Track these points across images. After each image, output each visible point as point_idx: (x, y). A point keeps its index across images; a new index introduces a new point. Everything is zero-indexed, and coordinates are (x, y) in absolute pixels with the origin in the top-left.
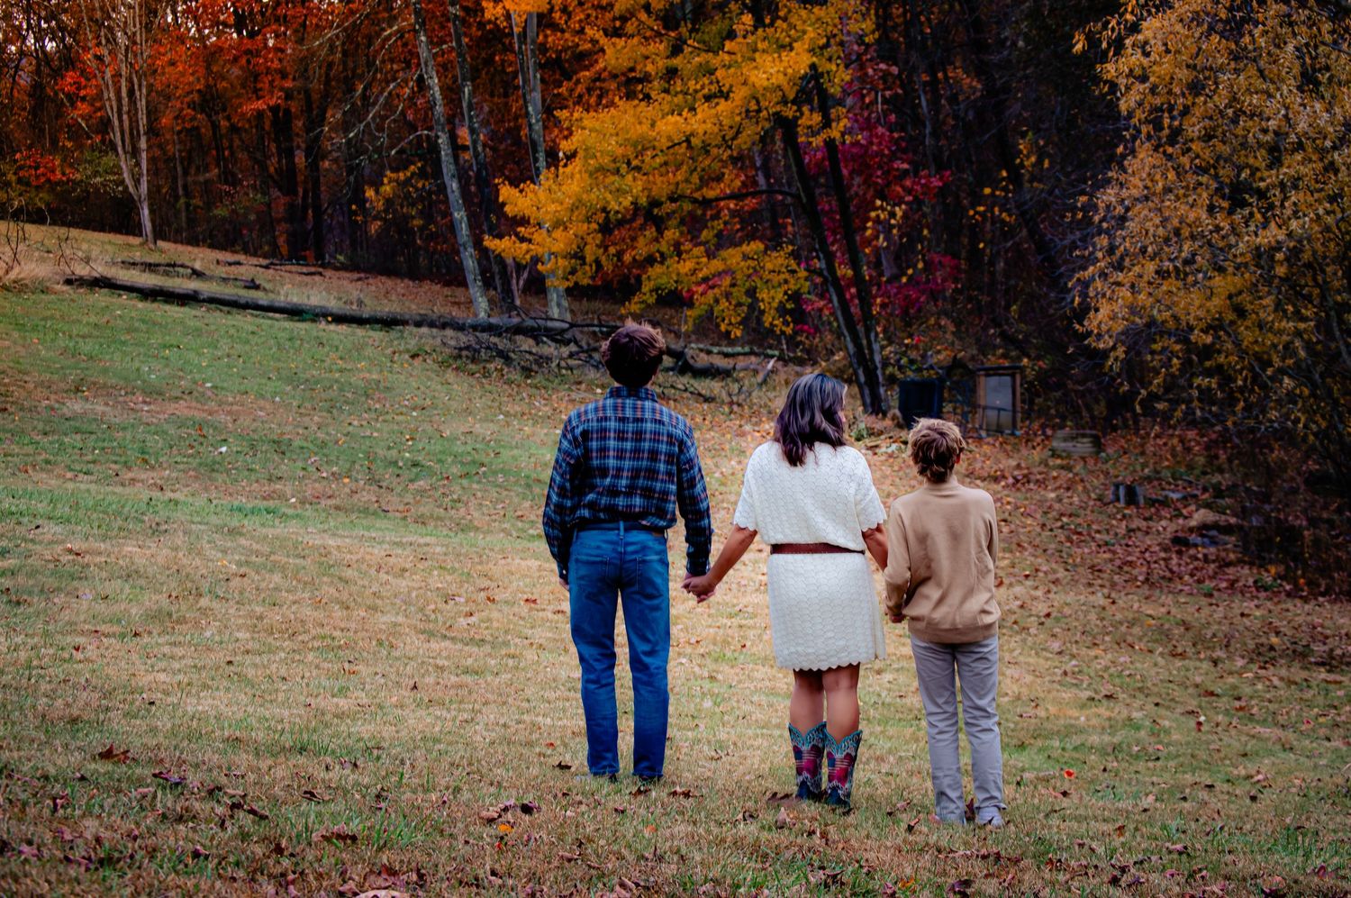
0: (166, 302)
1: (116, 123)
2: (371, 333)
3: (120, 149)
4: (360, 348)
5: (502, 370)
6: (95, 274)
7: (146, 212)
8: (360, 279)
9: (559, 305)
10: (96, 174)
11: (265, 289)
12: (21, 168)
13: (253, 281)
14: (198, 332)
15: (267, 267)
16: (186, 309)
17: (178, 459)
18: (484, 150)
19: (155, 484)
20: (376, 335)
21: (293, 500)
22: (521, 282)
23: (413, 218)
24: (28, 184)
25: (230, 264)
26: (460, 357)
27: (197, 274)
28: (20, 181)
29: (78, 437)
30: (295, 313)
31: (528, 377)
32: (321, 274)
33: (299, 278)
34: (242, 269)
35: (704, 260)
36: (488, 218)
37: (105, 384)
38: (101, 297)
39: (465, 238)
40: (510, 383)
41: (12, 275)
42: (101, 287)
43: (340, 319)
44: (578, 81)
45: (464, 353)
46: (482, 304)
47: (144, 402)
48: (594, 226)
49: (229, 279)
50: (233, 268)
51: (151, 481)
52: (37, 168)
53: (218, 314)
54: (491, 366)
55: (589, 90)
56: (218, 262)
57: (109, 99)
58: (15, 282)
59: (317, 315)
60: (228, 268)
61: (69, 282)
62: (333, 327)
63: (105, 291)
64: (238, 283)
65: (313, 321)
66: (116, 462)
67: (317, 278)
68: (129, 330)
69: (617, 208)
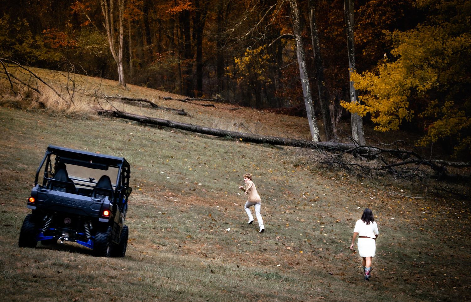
0: (152, 126)
1: (107, 18)
2: (265, 149)
3: (108, 33)
4: (264, 159)
5: (346, 176)
6: (113, 109)
7: (121, 68)
8: (233, 110)
9: (358, 133)
10: (88, 44)
11: (190, 116)
12: (45, 38)
13: (183, 110)
14: (178, 148)
15: (185, 101)
16: (163, 131)
17: (207, 236)
18: (320, 45)
19: (201, 253)
20: (270, 151)
21: (279, 265)
22: (337, 120)
23: (260, 75)
24: (50, 47)
25: (166, 99)
26: (323, 167)
27: (154, 106)
28: (45, 45)
29: (149, 220)
30: (222, 135)
31: (361, 181)
32: (213, 106)
33: (204, 109)
34: (172, 102)
35: (464, 118)
36: (320, 83)
37: (148, 183)
38: (117, 123)
39: (308, 94)
40: (351, 184)
41: (71, 110)
42: (117, 117)
43: (247, 140)
44: (369, 6)
45: (324, 165)
46: (315, 131)
47: (173, 196)
48: (405, 97)
49: (170, 109)
50: (168, 101)
51: (199, 251)
52: (54, 39)
53: (180, 134)
54: (341, 174)
55: (375, 11)
56: (160, 98)
57: (104, 5)
58: (72, 113)
59: (234, 137)
60: (165, 102)
61: (100, 113)
62: (243, 144)
63: (119, 119)
64: (175, 112)
65: (232, 140)
66: (175, 238)
67: (212, 109)
68: (143, 146)
69: (423, 89)
